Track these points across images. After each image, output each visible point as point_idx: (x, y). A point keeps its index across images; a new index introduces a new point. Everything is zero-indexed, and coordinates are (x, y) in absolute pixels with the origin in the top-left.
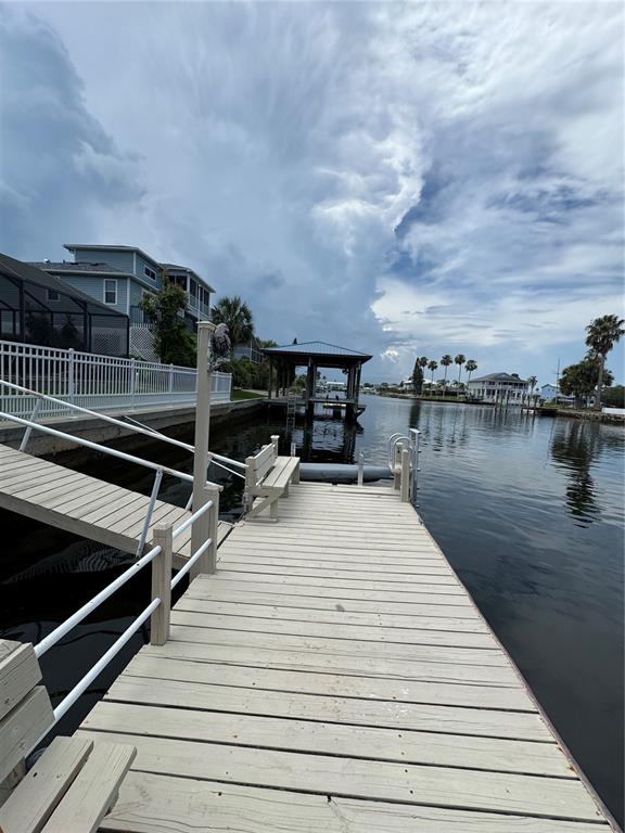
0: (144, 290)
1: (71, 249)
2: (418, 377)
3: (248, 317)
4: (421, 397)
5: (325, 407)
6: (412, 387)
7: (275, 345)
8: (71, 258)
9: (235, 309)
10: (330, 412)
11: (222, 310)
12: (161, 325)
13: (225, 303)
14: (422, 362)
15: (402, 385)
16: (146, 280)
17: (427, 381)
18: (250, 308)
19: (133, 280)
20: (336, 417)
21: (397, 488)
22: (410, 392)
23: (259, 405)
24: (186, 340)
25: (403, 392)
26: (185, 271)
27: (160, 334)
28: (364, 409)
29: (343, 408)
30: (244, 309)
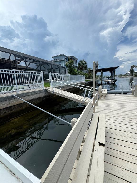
0: (66, 62)
1: (52, 57)
2: (132, 71)
3: (86, 63)
4: (133, 76)
5: (105, 81)
6: (130, 74)
7: (91, 69)
8: (53, 59)
9: (83, 62)
10: (107, 82)
11: (80, 63)
12: (70, 68)
13: (81, 61)
14: (134, 66)
15: (126, 74)
16: (65, 60)
17: (135, 72)
18: (86, 61)
19: (64, 60)
20: (108, 83)
21: (133, 94)
22: (129, 75)
23: (90, 82)
24: (74, 70)
25: (127, 76)
26: (72, 56)
27: (69, 70)
28: (117, 80)
29: (110, 81)
30: (85, 62)
